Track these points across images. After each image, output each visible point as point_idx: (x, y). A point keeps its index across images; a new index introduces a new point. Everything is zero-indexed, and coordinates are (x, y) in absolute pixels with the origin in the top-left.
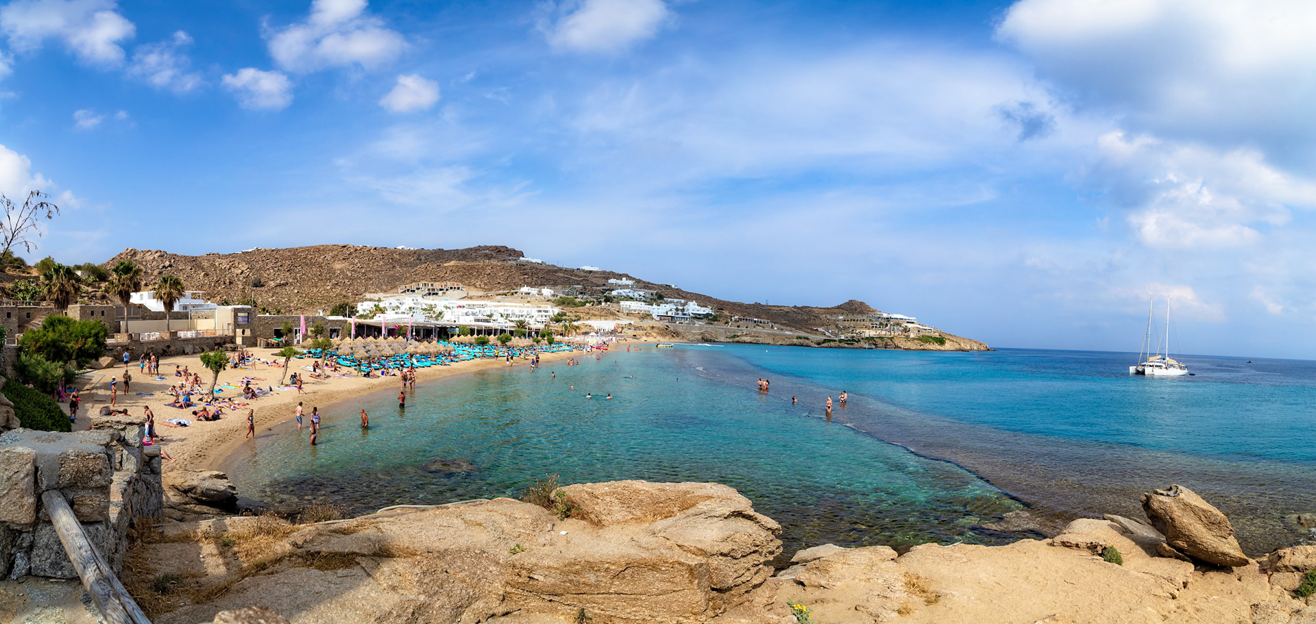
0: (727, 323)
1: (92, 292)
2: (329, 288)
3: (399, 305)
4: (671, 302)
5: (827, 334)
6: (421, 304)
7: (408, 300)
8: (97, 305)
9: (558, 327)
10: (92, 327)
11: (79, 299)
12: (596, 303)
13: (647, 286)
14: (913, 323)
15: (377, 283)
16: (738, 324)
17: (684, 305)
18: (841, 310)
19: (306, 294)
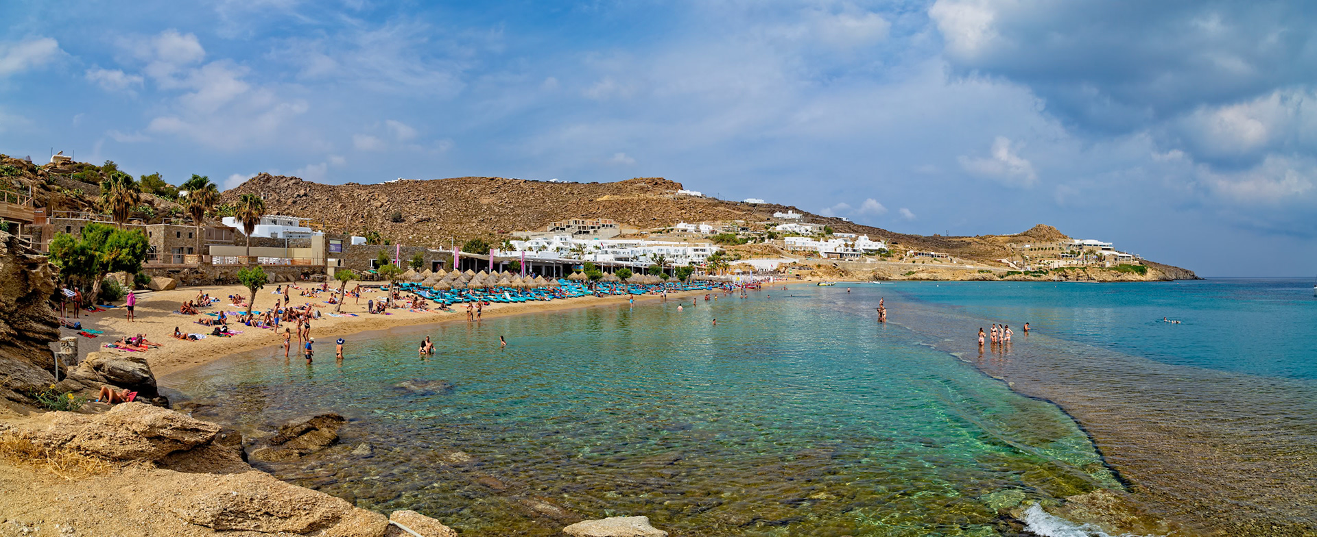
0: (901, 259)
2: (474, 224)
3: (546, 245)
4: (840, 237)
5: (1011, 265)
6: (570, 244)
7: (557, 240)
12: (758, 240)
13: (814, 219)
14: (1109, 249)
15: (526, 220)
16: (913, 259)
17: (856, 239)
18: (1028, 237)
19: (449, 232)
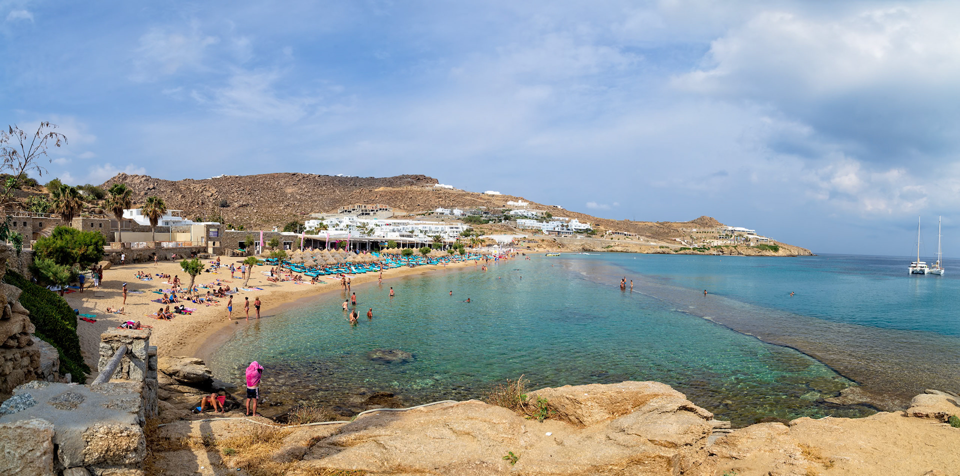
0: (602, 236)
1: (92, 208)
2: (282, 208)
3: (339, 223)
4: (558, 220)
5: (683, 243)
6: (356, 223)
7: (346, 220)
8: (96, 218)
9: (467, 240)
10: (92, 237)
11: (81, 213)
12: (497, 221)
13: (538, 207)
14: (753, 234)
15: (321, 204)
16: (611, 236)
17: (568, 222)
18: (695, 224)
19: (263, 214)
